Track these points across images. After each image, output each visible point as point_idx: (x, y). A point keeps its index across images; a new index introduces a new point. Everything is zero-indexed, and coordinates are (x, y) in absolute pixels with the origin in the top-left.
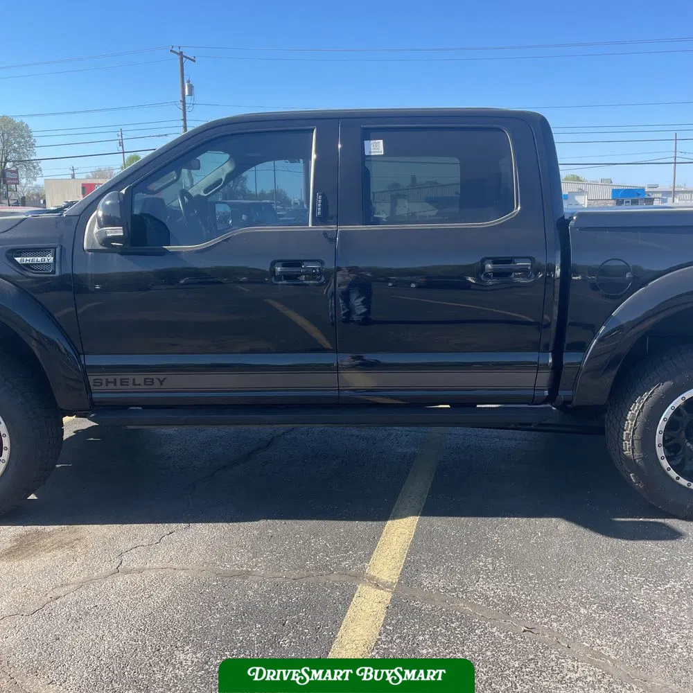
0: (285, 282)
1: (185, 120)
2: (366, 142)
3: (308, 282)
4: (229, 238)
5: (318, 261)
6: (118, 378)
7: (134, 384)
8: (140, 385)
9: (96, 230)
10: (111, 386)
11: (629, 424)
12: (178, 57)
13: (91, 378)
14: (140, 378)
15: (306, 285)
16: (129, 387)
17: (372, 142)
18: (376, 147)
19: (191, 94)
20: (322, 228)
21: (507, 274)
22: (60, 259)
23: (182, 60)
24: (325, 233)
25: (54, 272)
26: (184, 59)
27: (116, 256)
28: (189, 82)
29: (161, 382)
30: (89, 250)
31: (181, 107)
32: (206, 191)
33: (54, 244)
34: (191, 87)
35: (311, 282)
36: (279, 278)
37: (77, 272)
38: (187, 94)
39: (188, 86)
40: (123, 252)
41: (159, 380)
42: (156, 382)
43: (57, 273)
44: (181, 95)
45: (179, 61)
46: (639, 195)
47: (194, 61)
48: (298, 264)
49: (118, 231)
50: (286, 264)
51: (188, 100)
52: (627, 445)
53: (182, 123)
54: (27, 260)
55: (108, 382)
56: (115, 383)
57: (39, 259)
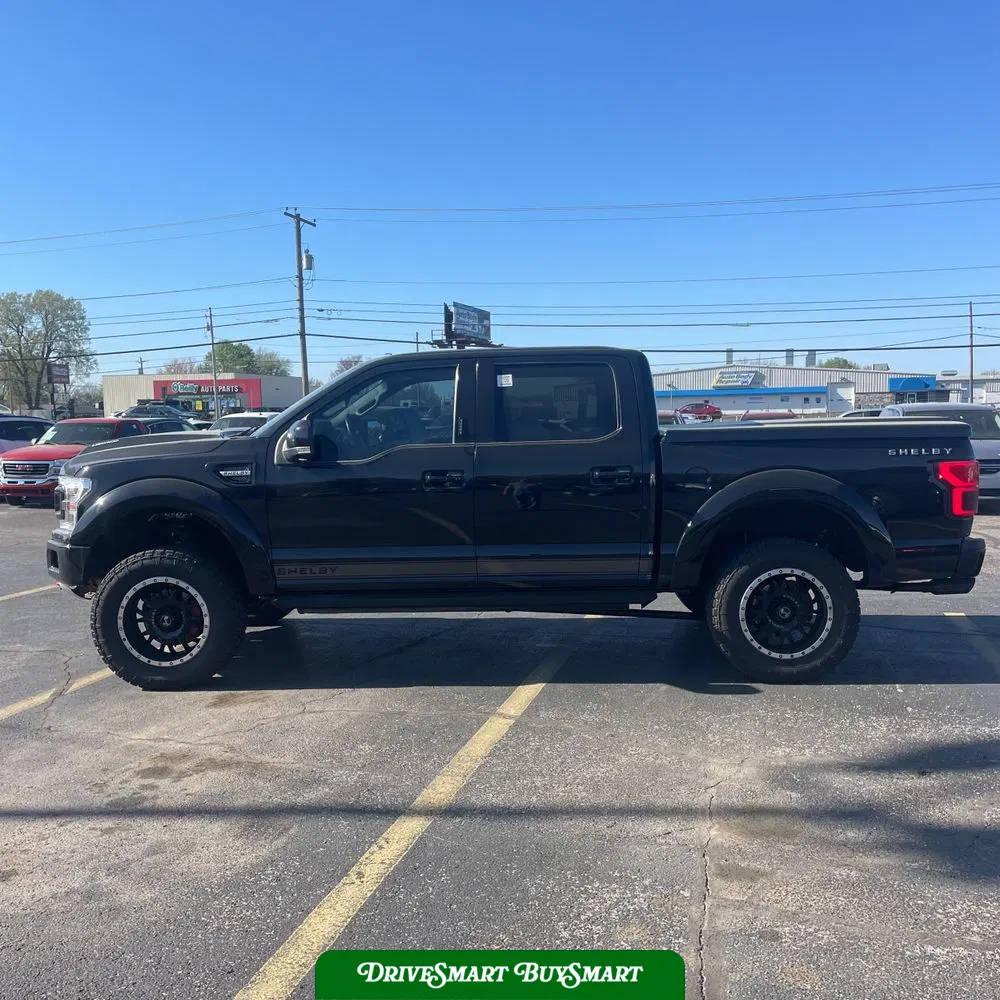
0: (433, 488)
1: (301, 300)
2: (498, 377)
3: (452, 488)
5: (460, 470)
6: (298, 568)
7: (311, 573)
8: (315, 573)
9: (285, 448)
10: (293, 575)
11: (716, 602)
12: (293, 221)
13: (276, 568)
14: (316, 569)
15: (451, 491)
16: (307, 575)
17: (503, 375)
18: (506, 380)
19: (309, 267)
20: (463, 445)
21: (610, 480)
22: (256, 471)
23: (298, 224)
24: (465, 449)
25: (250, 483)
26: (302, 223)
27: (300, 469)
28: (307, 252)
29: (333, 571)
30: (278, 465)
31: (297, 283)
32: (361, 411)
33: (251, 461)
34: (310, 259)
35: (454, 488)
36: (428, 485)
37: (268, 482)
38: (304, 266)
39: (307, 257)
40: (305, 466)
42: (329, 570)
43: (253, 483)
44: (296, 269)
45: (294, 225)
46: (927, 386)
47: (314, 225)
48: (444, 473)
49: (306, 450)
50: (434, 473)
51: (306, 274)
52: (716, 619)
53: (298, 304)
54: (230, 473)
55: (290, 571)
56: (296, 572)
57: (239, 472)
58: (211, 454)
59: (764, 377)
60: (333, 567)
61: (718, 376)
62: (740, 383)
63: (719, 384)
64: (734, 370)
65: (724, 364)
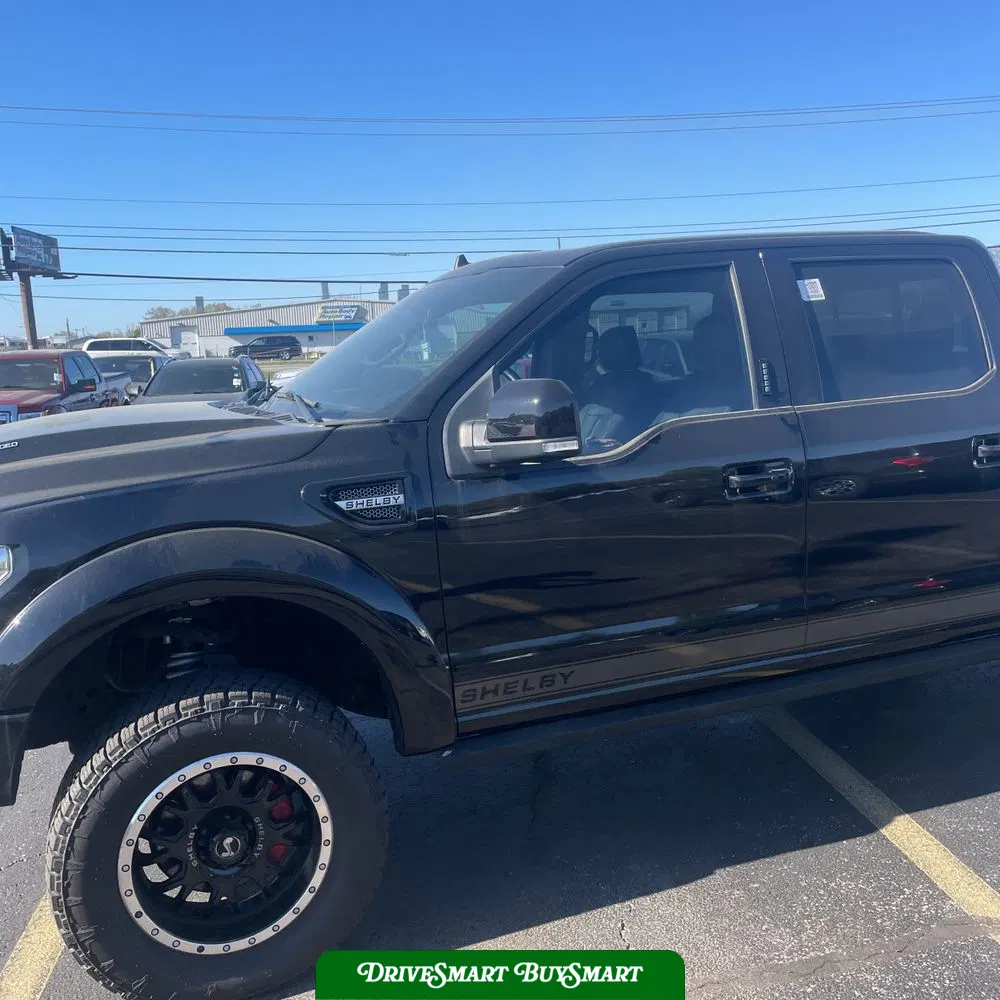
0: (741, 497)
2: (800, 283)
3: (771, 494)
4: (658, 437)
5: (781, 460)
6: (502, 682)
7: (523, 689)
8: (533, 688)
10: (490, 698)
13: (459, 691)
14: (535, 677)
15: (772, 500)
16: (515, 695)
17: (806, 281)
18: (813, 290)
20: (776, 411)
24: (783, 418)
25: (404, 520)
29: (565, 677)
30: (457, 477)
35: (776, 493)
36: (733, 492)
41: (562, 675)
42: (559, 679)
48: (758, 467)
50: (742, 469)
54: (358, 503)
55: (485, 692)
56: (495, 692)
57: (380, 500)
58: (302, 464)
59: (366, 312)
60: (566, 671)
61: (320, 311)
62: (343, 318)
63: (322, 319)
64: (335, 304)
65: (320, 299)
